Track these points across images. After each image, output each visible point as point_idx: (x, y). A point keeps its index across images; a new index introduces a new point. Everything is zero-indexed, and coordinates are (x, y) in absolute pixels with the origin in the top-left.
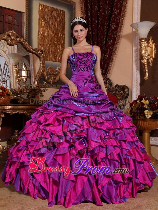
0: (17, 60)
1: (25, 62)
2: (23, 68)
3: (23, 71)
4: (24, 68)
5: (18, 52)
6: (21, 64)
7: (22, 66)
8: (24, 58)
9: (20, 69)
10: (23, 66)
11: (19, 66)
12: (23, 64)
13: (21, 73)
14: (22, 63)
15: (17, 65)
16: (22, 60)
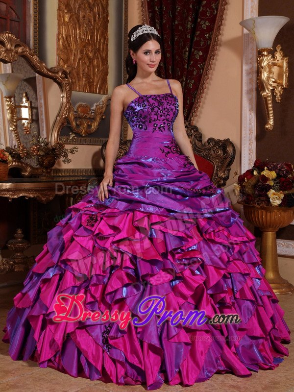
0: (11, 86)
1: (27, 90)
2: (22, 103)
3: (23, 109)
4: (24, 102)
5: (13, 72)
6: (19, 94)
7: (22, 99)
8: (25, 83)
9: (17, 104)
10: (24, 100)
11: (16, 99)
12: (22, 94)
13: (20, 112)
14: (21, 92)
15: (12, 97)
16: (21, 88)
